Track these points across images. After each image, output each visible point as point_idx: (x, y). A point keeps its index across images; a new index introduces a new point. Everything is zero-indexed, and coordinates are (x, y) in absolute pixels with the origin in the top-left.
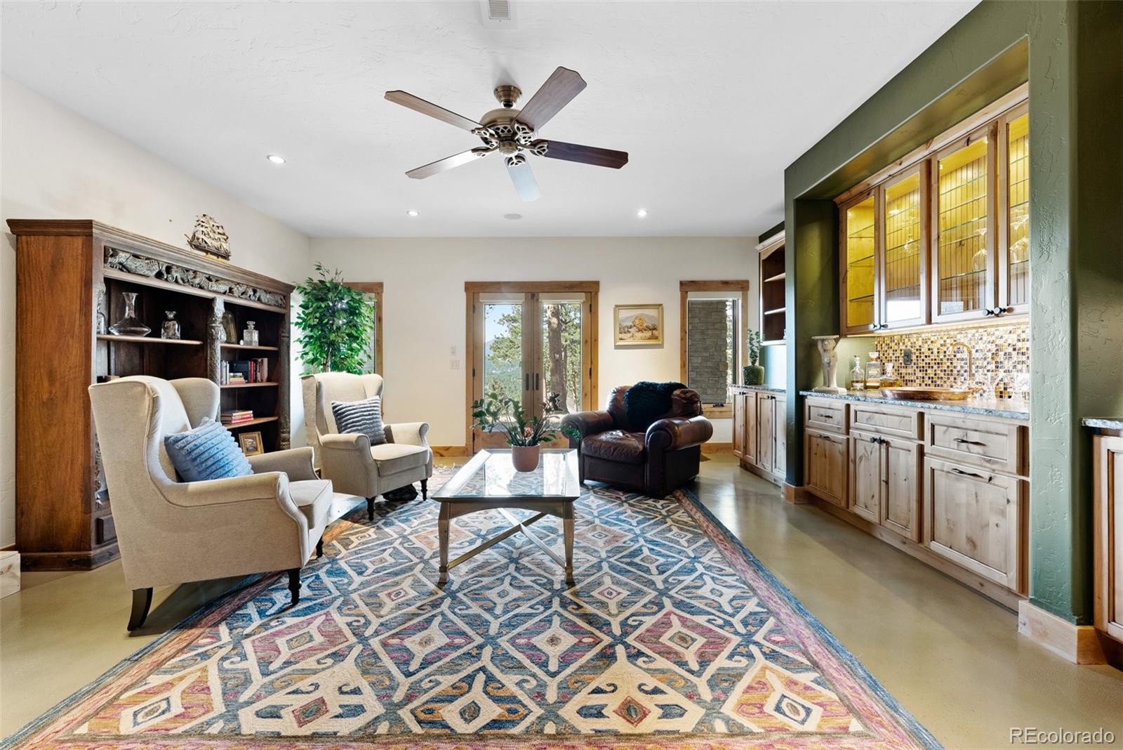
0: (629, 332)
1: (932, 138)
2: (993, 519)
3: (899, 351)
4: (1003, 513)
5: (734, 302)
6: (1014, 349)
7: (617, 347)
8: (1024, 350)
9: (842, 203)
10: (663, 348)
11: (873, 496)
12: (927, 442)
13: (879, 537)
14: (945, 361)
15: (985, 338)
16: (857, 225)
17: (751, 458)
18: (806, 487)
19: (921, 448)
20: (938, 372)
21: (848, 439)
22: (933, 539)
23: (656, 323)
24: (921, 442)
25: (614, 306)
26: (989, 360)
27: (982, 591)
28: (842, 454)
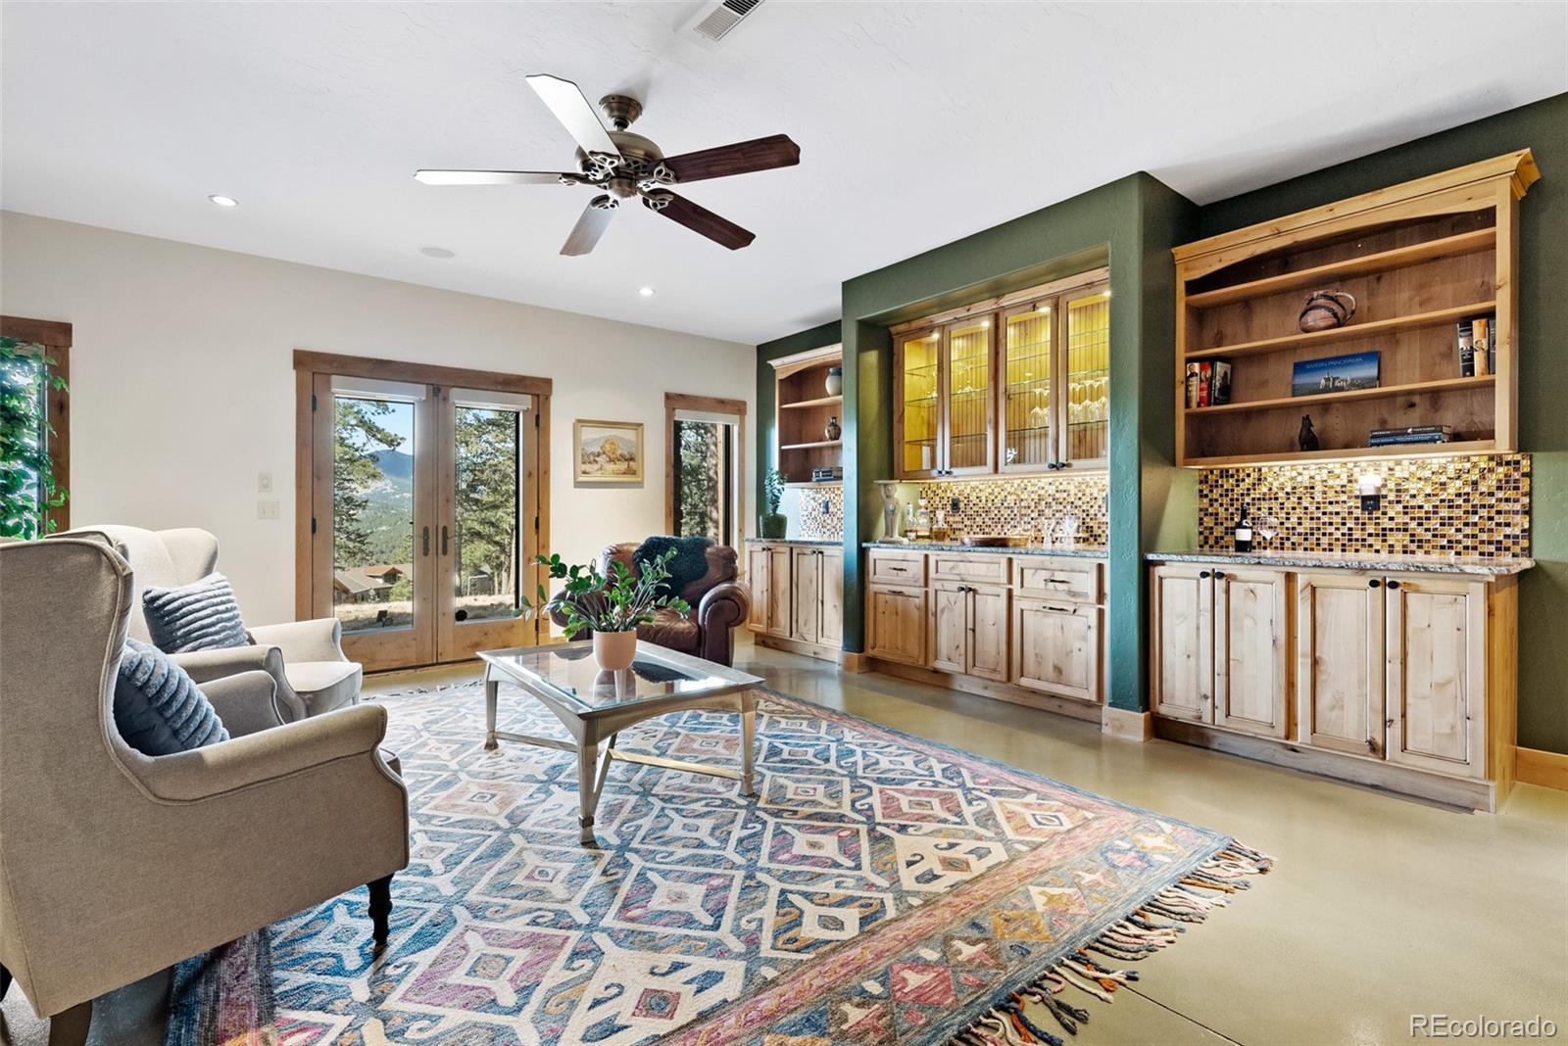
0: (596, 462)
1: (1003, 295)
2: (1077, 645)
3: (946, 498)
4: (1084, 638)
5: (727, 429)
6: (1054, 499)
7: (578, 484)
8: (1061, 500)
9: (898, 334)
10: (642, 487)
11: (958, 647)
12: (1016, 586)
13: (958, 688)
14: (993, 509)
15: (1029, 489)
16: (916, 362)
17: (782, 629)
18: (870, 652)
19: (1010, 592)
20: (987, 520)
21: (926, 592)
22: (1022, 675)
23: (634, 450)
24: (1010, 587)
25: (574, 421)
26: (1033, 508)
27: (1061, 712)
28: (918, 609)
